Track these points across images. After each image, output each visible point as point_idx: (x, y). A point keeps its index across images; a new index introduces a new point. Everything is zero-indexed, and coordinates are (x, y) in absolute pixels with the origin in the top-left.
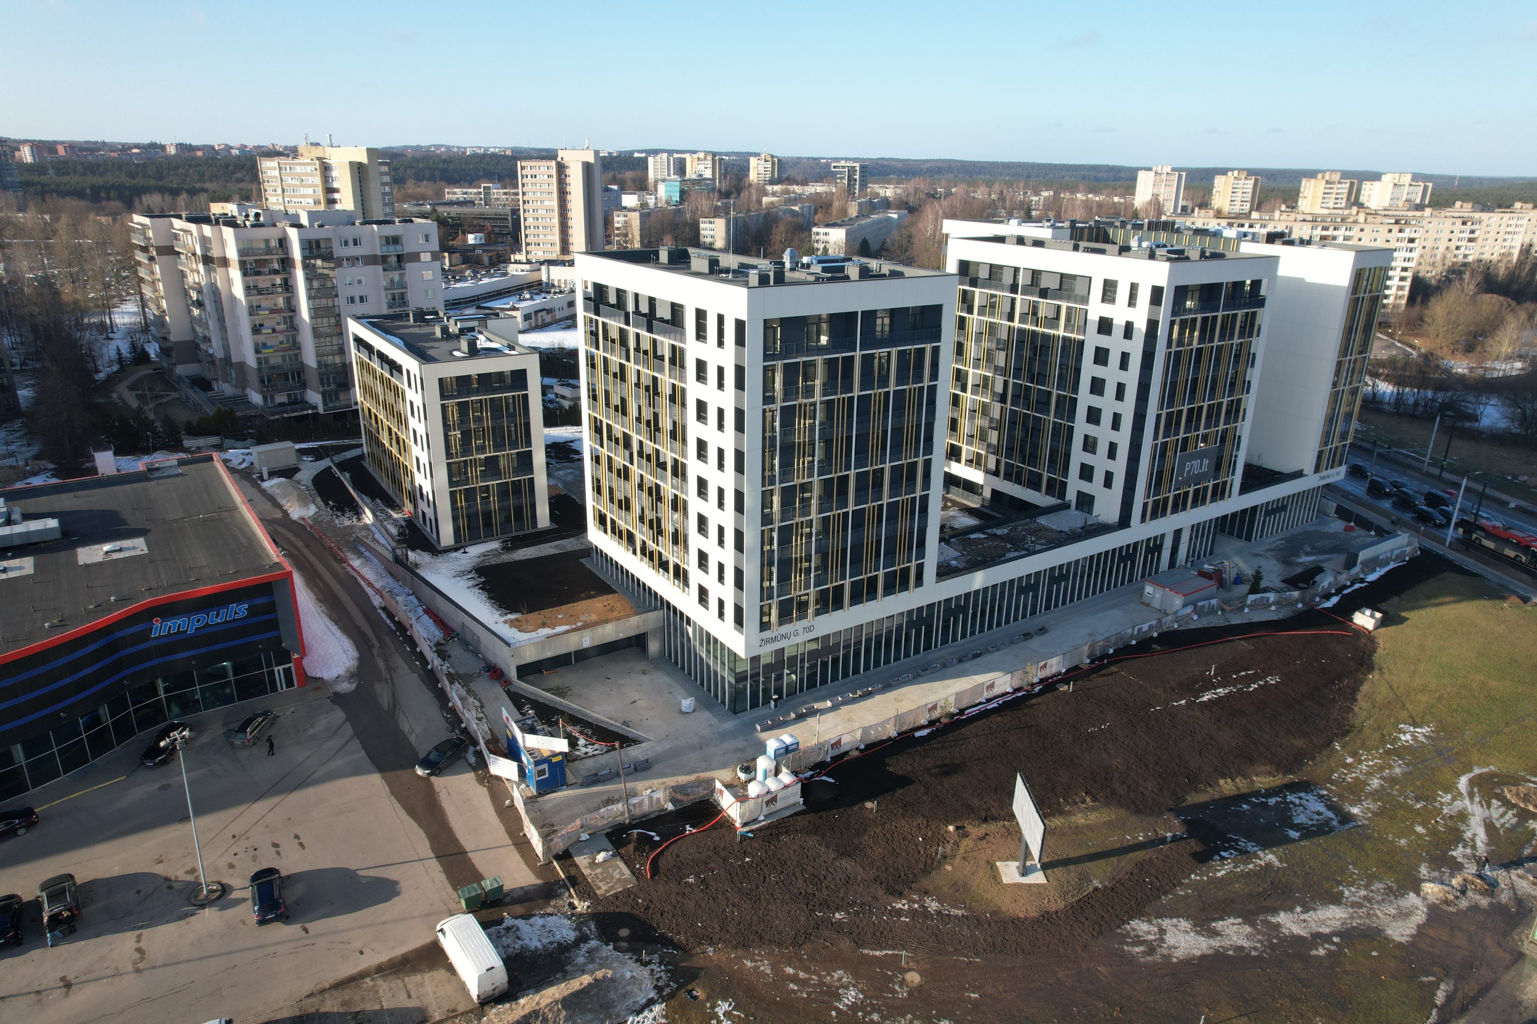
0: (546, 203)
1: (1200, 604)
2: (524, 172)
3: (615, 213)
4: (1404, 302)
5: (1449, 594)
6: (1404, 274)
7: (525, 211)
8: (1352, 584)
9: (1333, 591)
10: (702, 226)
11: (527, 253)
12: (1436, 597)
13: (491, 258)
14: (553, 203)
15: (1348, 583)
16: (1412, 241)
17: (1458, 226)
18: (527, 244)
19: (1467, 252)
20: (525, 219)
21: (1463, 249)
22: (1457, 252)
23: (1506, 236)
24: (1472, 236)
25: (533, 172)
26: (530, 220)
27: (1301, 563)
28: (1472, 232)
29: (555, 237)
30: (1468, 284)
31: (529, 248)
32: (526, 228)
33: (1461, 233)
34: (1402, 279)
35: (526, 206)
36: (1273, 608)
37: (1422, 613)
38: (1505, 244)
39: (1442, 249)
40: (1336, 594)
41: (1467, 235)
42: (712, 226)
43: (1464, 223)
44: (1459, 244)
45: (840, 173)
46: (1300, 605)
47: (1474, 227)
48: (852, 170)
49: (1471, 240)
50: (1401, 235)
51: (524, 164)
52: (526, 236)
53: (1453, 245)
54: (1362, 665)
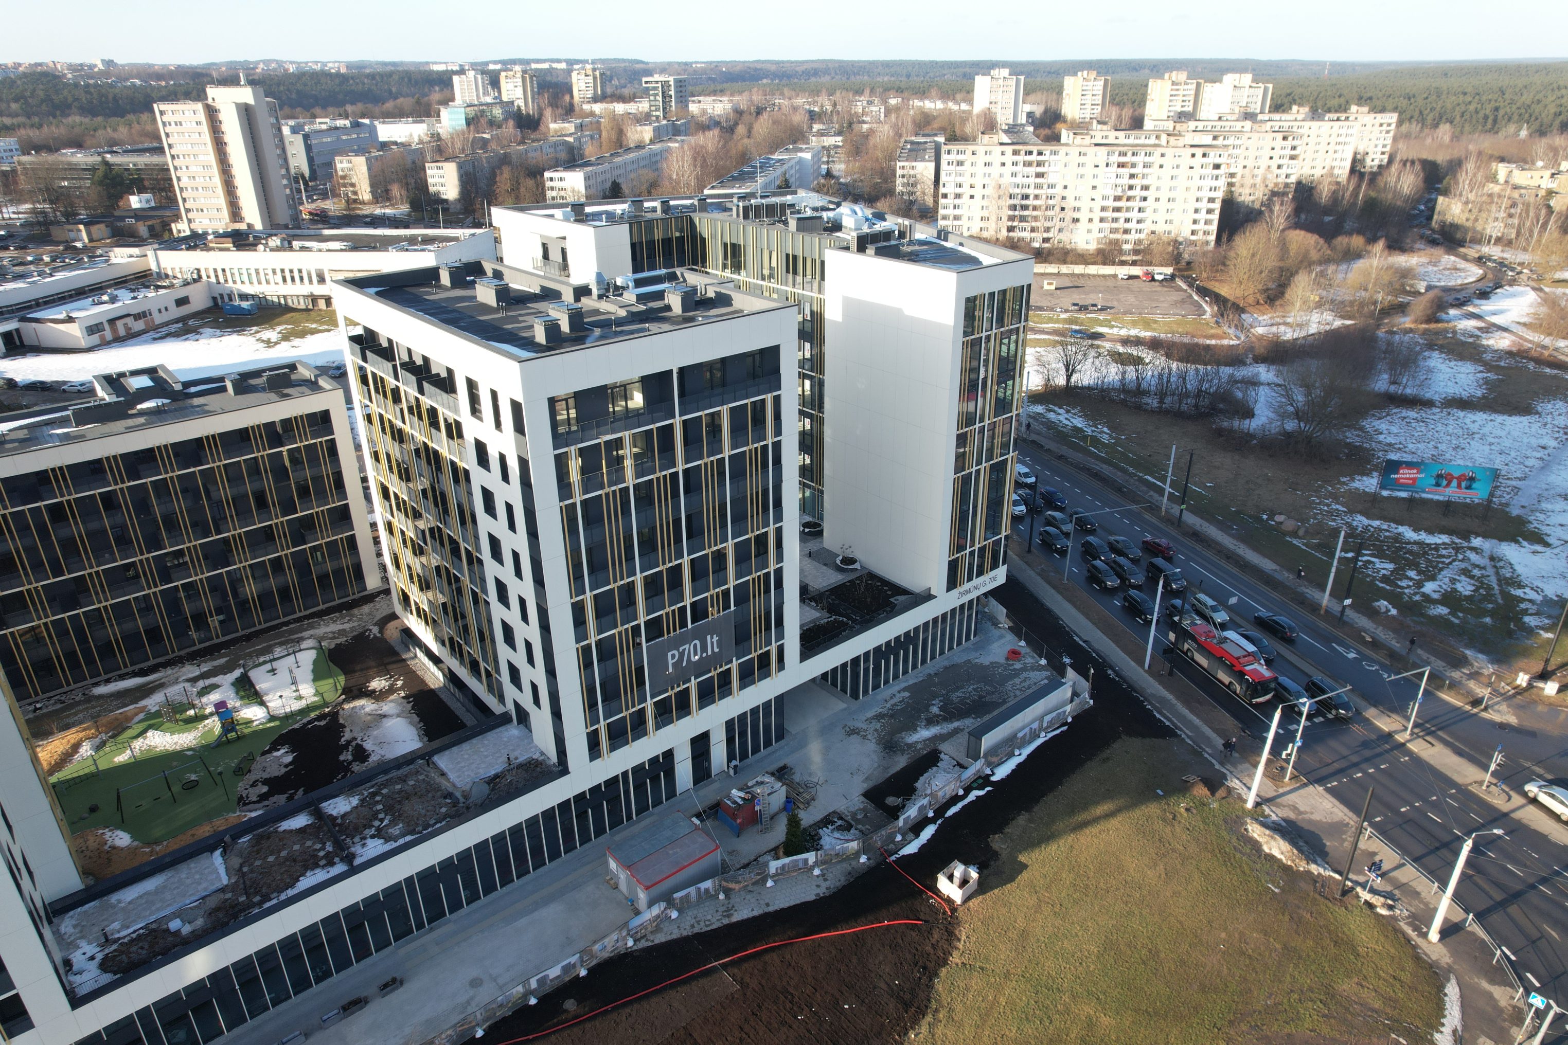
0: (201, 157)
1: (677, 895)
2: (165, 118)
3: (337, 159)
4: (1212, 238)
5: (1108, 796)
6: (1211, 206)
7: (176, 168)
8: (968, 790)
9: (931, 814)
10: (429, 172)
11: (190, 221)
12: (1085, 807)
13: (151, 229)
14: (210, 157)
15: (961, 792)
16: (1217, 167)
17: (1279, 142)
18: (188, 211)
19: (1289, 171)
20: (179, 179)
21: (1285, 167)
22: (1279, 171)
23: (1337, 148)
24: (1293, 152)
25: (177, 118)
26: (185, 182)
27: (910, 746)
28: (1294, 148)
29: (221, 200)
30: (1278, 216)
31: (190, 215)
32: (181, 189)
33: (1282, 148)
34: (1210, 211)
35: (177, 162)
36: (817, 872)
37: (1053, 850)
38: (1336, 156)
39: (1263, 167)
40: (932, 821)
41: (1289, 152)
42: (440, 172)
43: (1285, 138)
44: (1281, 162)
45: (655, 89)
46: (863, 859)
47: (1295, 143)
48: (665, 85)
49: (1292, 158)
50: (1205, 160)
51: (163, 107)
52: (184, 200)
53: (1274, 164)
54: (907, 1006)
